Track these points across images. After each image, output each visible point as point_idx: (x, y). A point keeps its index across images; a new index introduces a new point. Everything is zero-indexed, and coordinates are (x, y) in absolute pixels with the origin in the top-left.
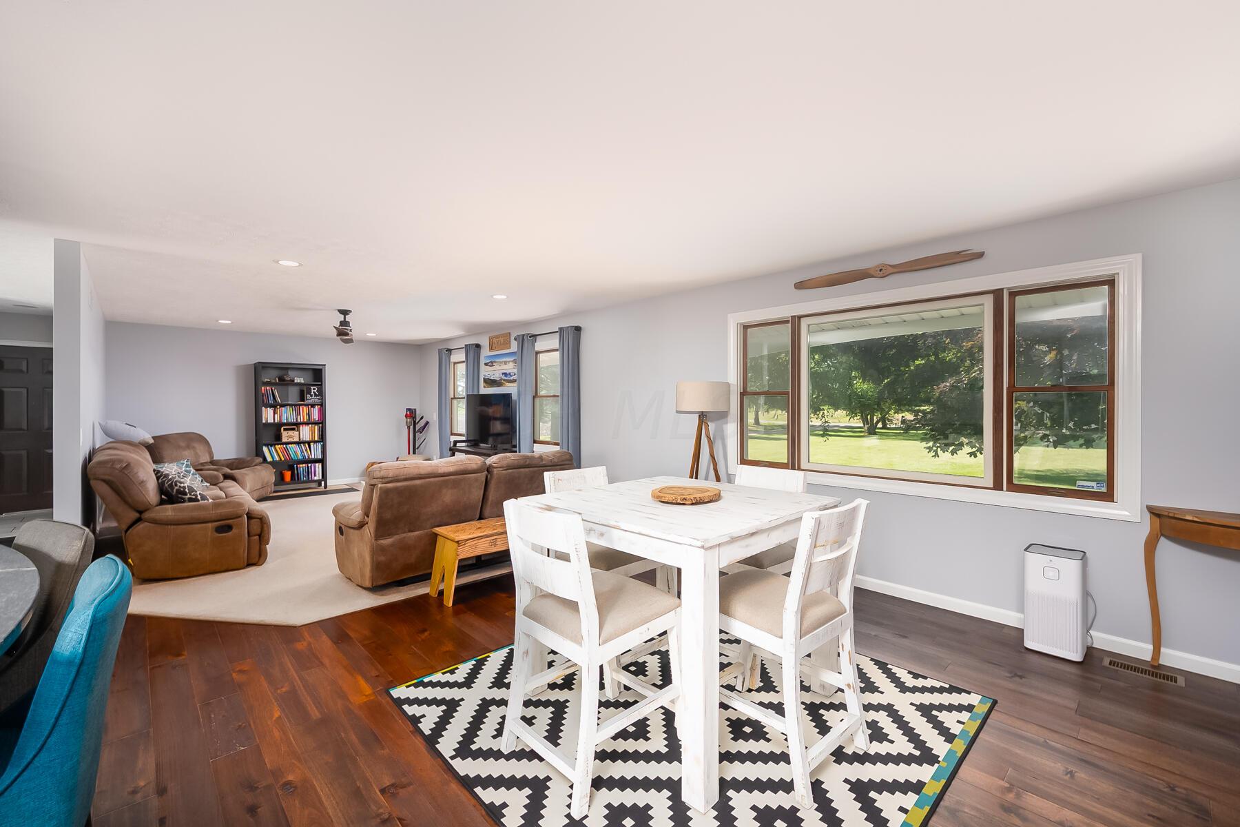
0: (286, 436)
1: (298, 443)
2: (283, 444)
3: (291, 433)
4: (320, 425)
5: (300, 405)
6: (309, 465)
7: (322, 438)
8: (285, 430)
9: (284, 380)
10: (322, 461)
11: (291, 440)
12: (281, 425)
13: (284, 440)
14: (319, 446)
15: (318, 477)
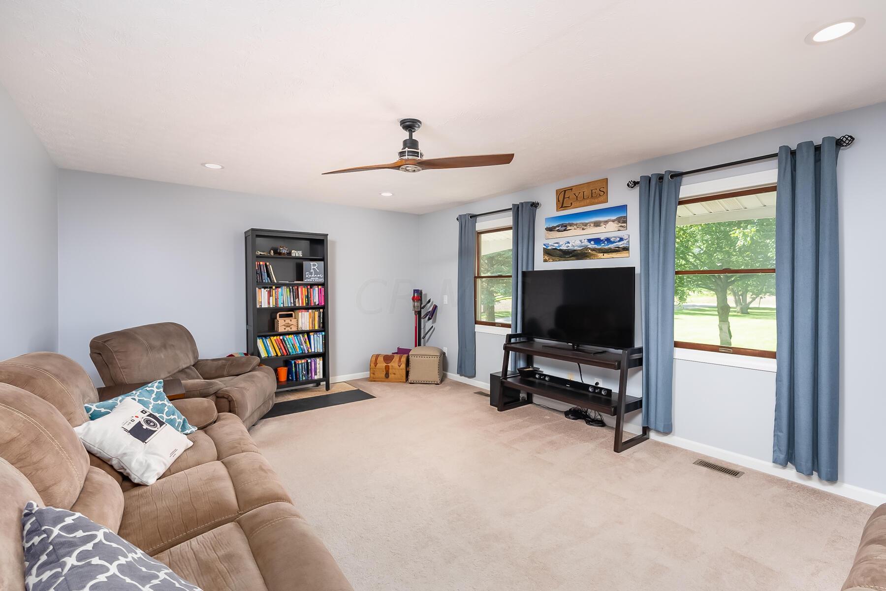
0: (282, 324)
1: (296, 333)
2: (281, 334)
3: (288, 320)
4: (321, 310)
5: (298, 285)
6: (309, 361)
7: (324, 327)
8: (281, 316)
9: (280, 254)
10: (324, 355)
11: (288, 329)
12: (276, 310)
13: (281, 329)
14: (320, 337)
15: (319, 375)
